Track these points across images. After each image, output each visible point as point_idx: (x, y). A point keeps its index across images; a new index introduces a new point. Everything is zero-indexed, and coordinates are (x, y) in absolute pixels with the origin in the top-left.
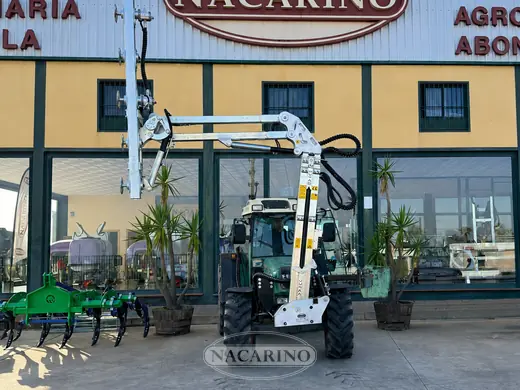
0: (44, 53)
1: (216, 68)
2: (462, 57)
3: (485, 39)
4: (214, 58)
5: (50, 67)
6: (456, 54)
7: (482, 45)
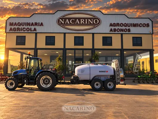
0: (37, 32)
1: (66, 34)
2: (111, 32)
3: (115, 29)
4: (66, 32)
5: (38, 34)
6: (110, 31)
7: (115, 30)
